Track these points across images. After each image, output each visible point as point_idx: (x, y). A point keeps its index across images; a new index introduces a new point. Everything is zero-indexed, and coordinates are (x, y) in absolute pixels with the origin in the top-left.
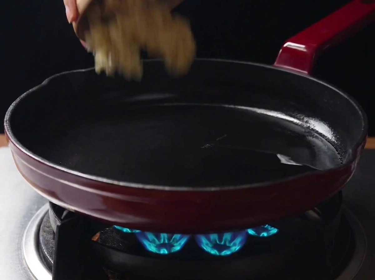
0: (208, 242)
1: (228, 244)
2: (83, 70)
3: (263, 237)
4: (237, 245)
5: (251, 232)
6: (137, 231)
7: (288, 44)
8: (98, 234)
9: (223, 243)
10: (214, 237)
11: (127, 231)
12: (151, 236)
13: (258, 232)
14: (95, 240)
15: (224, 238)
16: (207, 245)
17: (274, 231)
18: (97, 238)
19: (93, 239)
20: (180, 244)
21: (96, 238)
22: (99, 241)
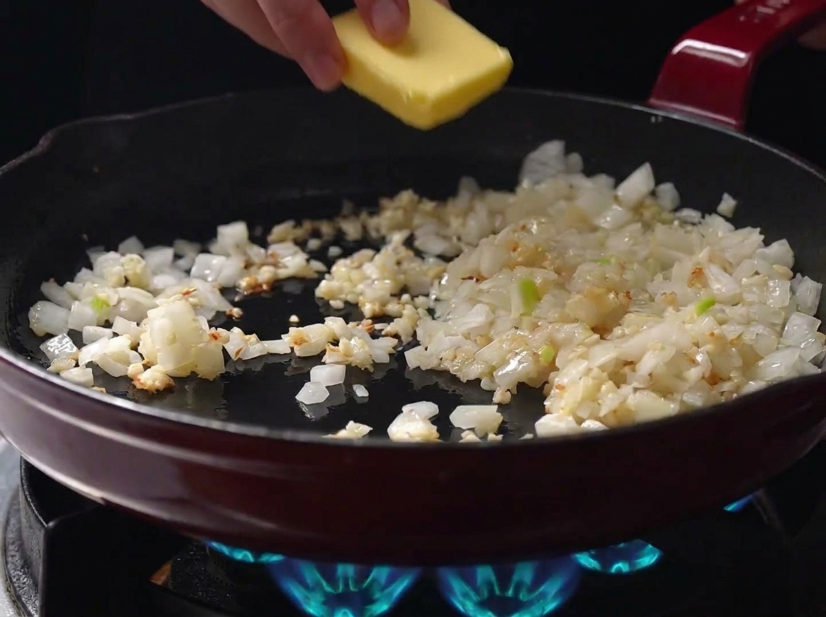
0: (467, 589)
1: (523, 596)
2: (129, 117)
3: (620, 575)
4: (550, 597)
5: (586, 560)
6: (275, 558)
7: (689, 44)
8: (167, 568)
9: (510, 593)
10: (484, 573)
11: (246, 559)
12: (311, 573)
13: (606, 562)
14: (160, 583)
15: (515, 578)
16: (466, 595)
17: (648, 558)
18: (163, 578)
19: (153, 581)
20: (391, 594)
21: (160, 578)
22: (170, 587)
